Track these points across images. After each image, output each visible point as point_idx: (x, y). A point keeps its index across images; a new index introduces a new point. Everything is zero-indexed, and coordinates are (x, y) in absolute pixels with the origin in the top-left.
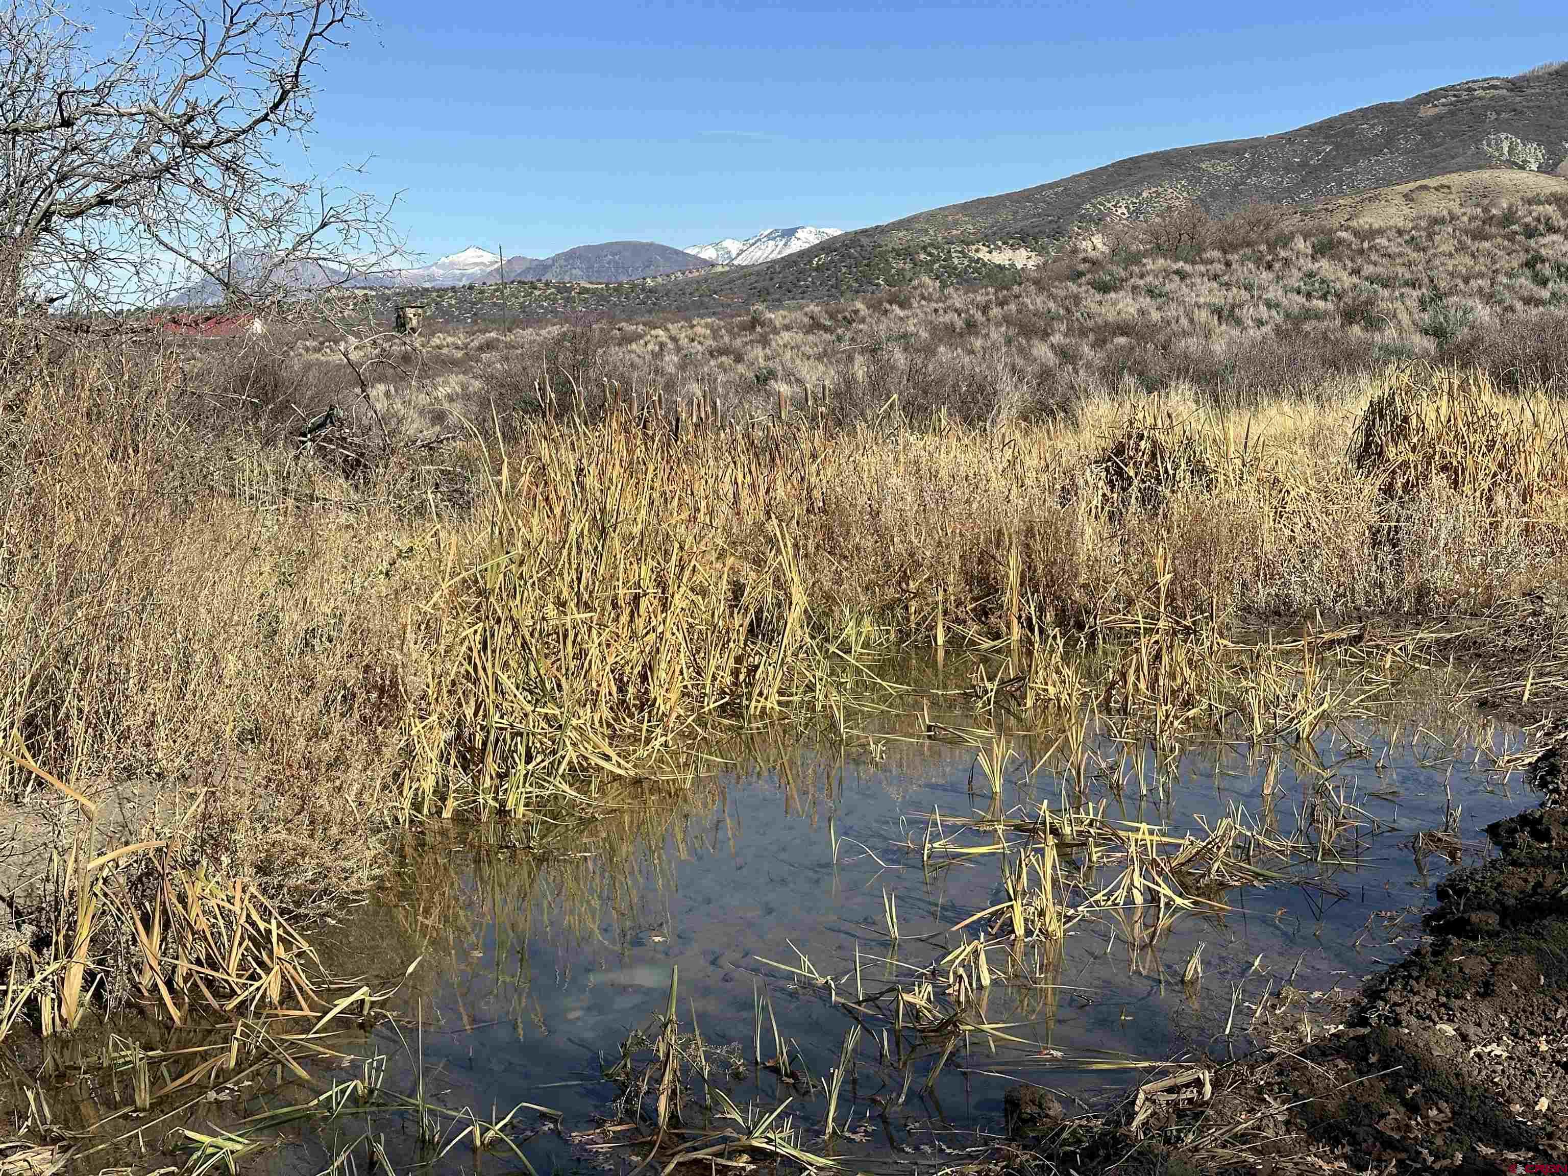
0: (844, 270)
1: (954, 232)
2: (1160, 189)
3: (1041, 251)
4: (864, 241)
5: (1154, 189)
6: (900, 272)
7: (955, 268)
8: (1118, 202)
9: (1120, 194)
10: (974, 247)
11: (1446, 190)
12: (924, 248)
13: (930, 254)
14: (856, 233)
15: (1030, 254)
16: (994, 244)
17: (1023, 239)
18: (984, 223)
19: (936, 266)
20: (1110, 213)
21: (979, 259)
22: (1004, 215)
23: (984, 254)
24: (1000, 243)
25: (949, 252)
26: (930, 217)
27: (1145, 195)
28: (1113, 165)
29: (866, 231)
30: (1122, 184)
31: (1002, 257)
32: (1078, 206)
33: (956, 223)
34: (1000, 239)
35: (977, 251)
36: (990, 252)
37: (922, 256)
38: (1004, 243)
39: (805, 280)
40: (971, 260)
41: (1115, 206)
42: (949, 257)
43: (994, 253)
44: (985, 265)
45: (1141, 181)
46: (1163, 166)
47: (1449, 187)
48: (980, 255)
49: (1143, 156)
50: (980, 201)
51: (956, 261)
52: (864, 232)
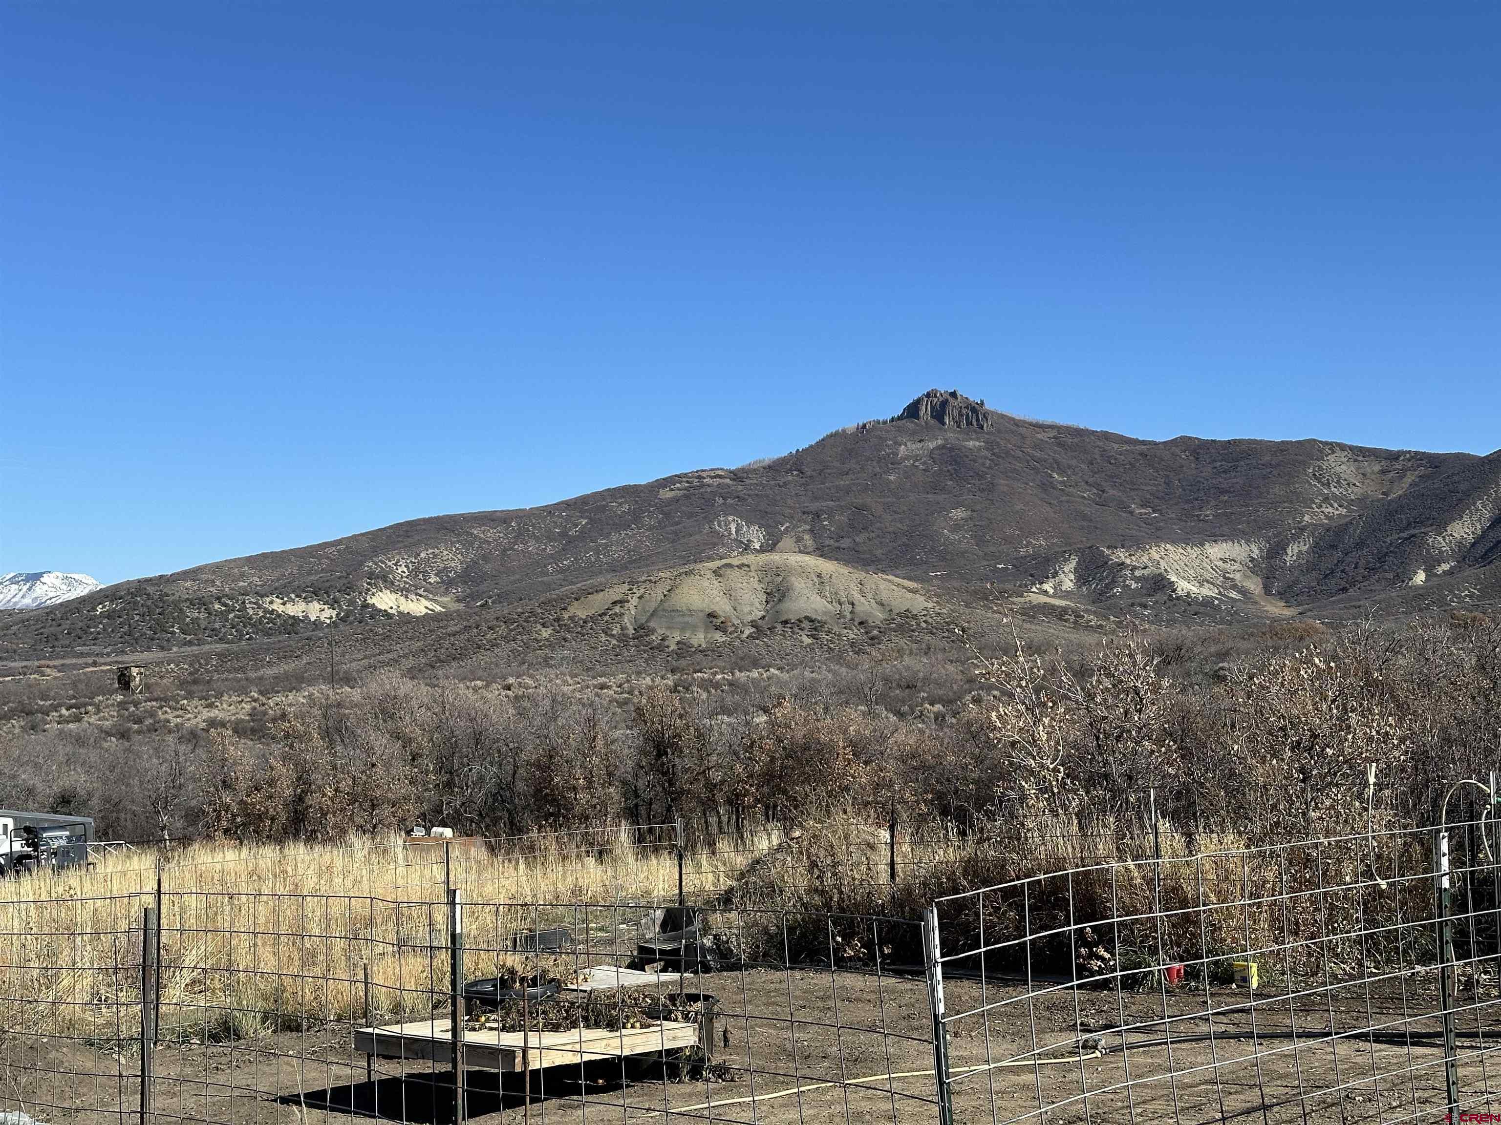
0: (137, 618)
1: (241, 584)
2: (437, 551)
3: (334, 603)
4: (151, 590)
5: (430, 551)
6: (194, 621)
7: (250, 619)
8: (398, 561)
9: (400, 553)
10: (268, 599)
11: (746, 569)
12: (219, 599)
13: (225, 605)
14: (139, 581)
15: (323, 607)
16: (287, 596)
17: (315, 592)
18: (270, 575)
19: (231, 616)
20: (392, 571)
21: (273, 610)
22: (291, 569)
23: (277, 606)
24: (293, 596)
25: (244, 603)
26: (217, 568)
27: (423, 555)
28: (391, 527)
29: (151, 580)
30: (401, 545)
31: (295, 609)
32: (361, 564)
33: (243, 575)
34: (293, 592)
35: (271, 602)
36: (284, 604)
37: (217, 606)
38: (297, 596)
39: (96, 627)
40: (266, 611)
41: (396, 564)
42: (243, 608)
43: (288, 605)
44: (279, 616)
45: (419, 542)
46: (439, 530)
47: (748, 566)
48: (274, 607)
49: (419, 520)
50: (265, 555)
51: (251, 612)
52: (148, 581)
